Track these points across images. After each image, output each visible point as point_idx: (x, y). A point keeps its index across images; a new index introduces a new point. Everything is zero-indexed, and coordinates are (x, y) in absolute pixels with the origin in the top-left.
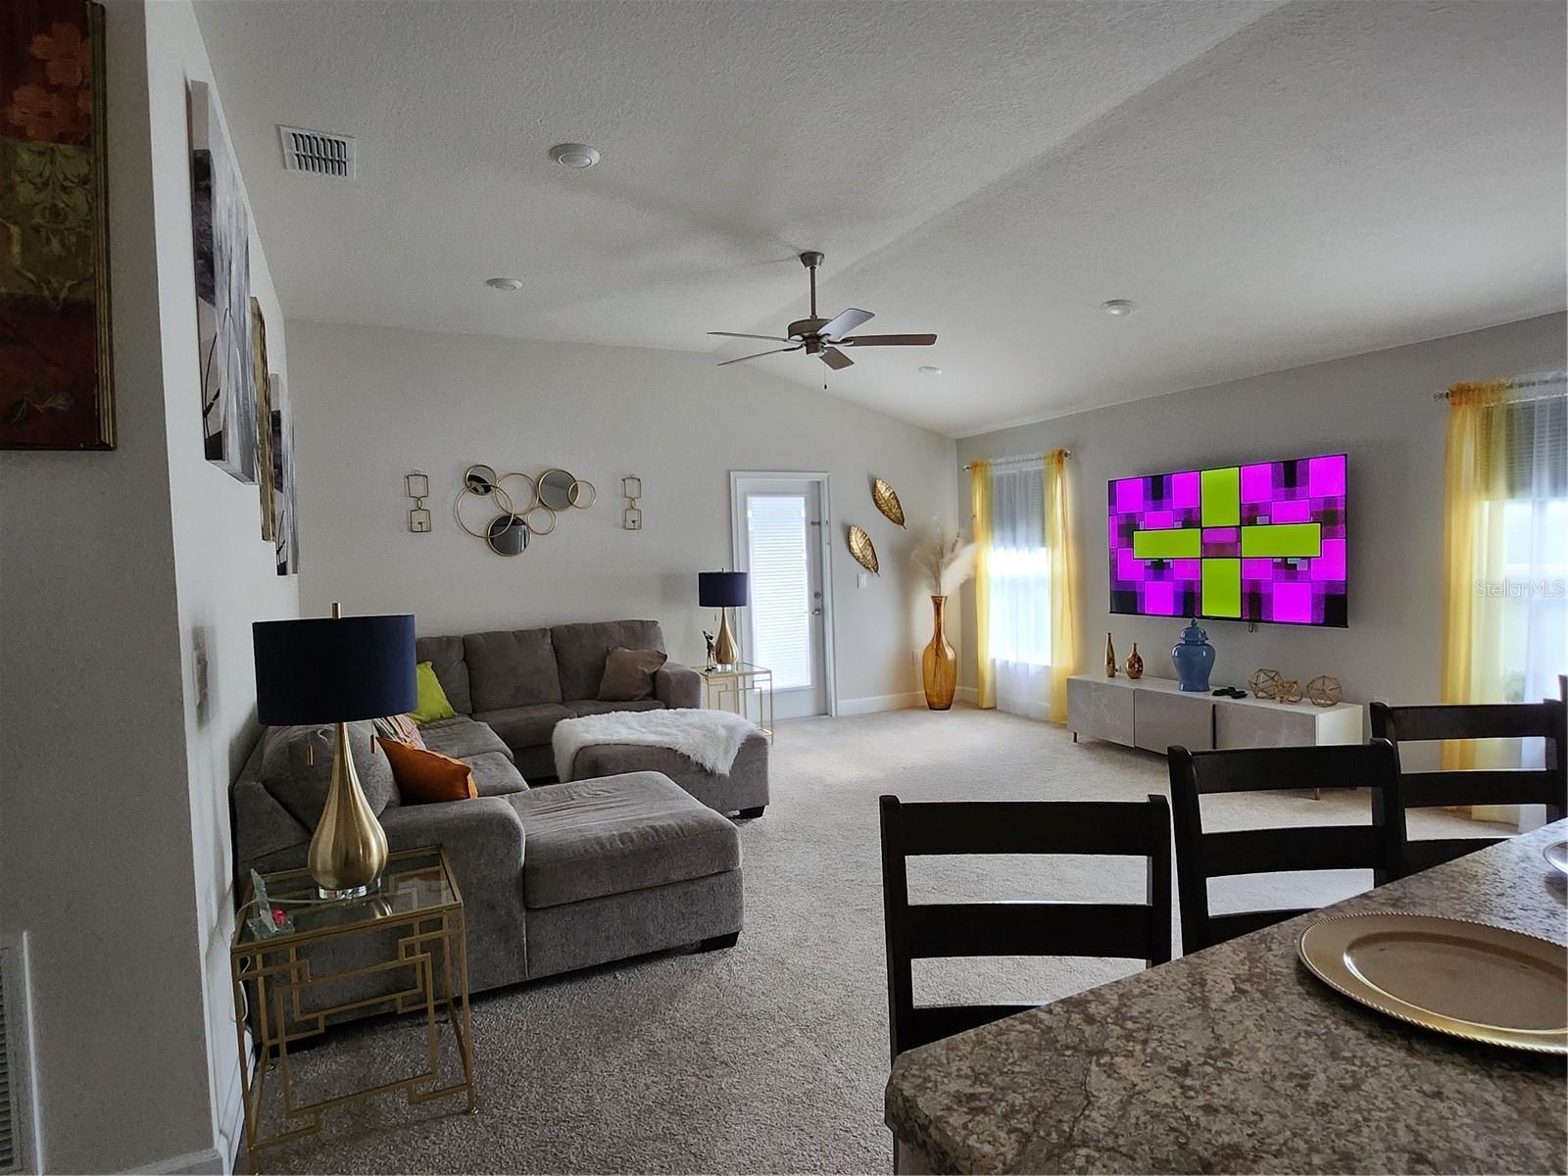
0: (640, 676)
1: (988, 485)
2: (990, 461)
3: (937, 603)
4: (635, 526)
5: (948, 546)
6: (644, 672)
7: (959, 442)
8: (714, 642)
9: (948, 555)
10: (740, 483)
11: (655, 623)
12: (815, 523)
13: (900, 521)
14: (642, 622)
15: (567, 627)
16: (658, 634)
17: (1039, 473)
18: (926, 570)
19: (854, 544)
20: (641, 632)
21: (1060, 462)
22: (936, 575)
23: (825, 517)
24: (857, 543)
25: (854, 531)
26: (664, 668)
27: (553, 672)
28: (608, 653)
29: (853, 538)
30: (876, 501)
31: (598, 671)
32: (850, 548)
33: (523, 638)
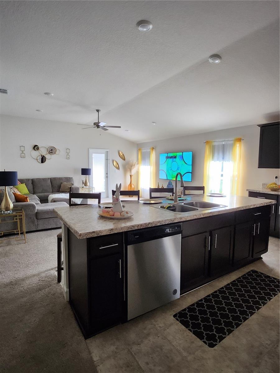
0: (68, 188)
1: (141, 153)
2: (142, 149)
3: (131, 176)
4: (68, 158)
5: (133, 165)
6: (68, 187)
7: (137, 144)
8: (84, 182)
9: (133, 167)
10: (91, 151)
11: (72, 178)
12: (107, 160)
13: (124, 160)
14: (69, 178)
15: (54, 178)
16: (73, 180)
17: (149, 152)
18: (129, 170)
19: (114, 164)
20: (69, 179)
21: (153, 150)
22: (131, 171)
23: (109, 158)
24: (115, 163)
25: (114, 161)
26: (73, 186)
27: (51, 186)
28: (62, 183)
29: (114, 163)
30: (119, 155)
31: (60, 187)
32: (114, 165)
33: (44, 180)
